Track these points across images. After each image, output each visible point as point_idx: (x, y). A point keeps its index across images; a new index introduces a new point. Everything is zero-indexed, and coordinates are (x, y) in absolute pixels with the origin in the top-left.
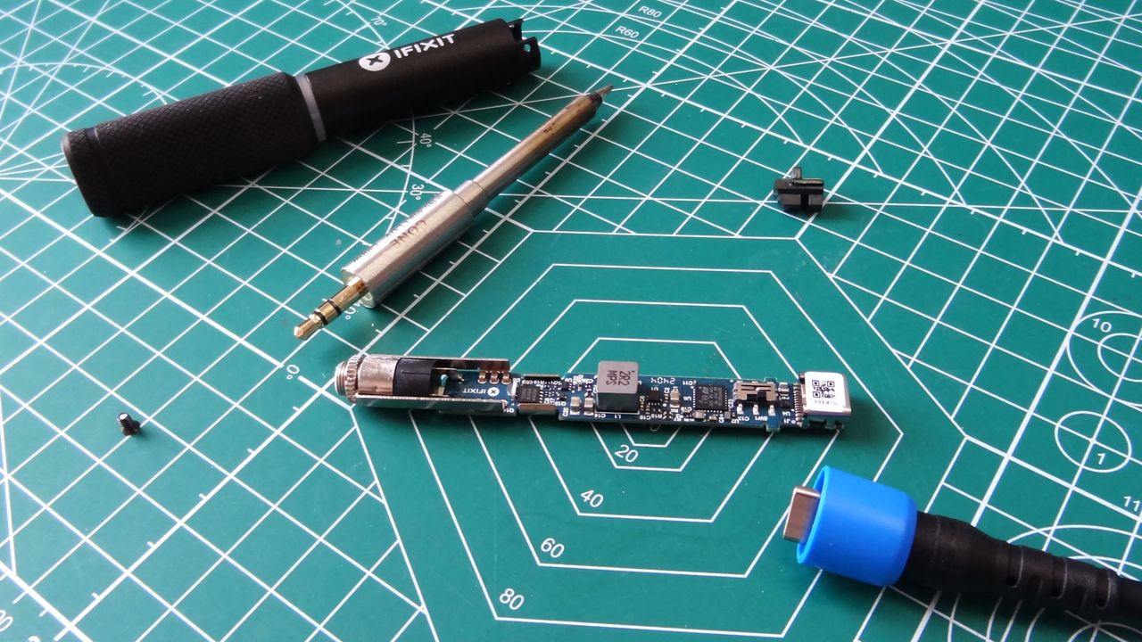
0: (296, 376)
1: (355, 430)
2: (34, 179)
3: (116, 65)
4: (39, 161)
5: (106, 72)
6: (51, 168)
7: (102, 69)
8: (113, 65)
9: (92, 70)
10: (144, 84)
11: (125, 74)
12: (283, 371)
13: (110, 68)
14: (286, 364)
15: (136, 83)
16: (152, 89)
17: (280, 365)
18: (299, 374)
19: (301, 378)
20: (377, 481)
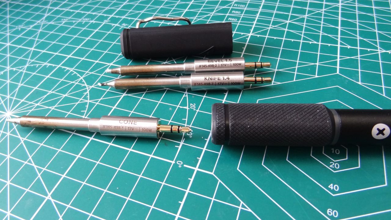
0: (182, 165)
1: (220, 182)
2: (32, 110)
3: (49, 62)
4: (32, 103)
5: (46, 66)
6: (38, 104)
7: (43, 65)
8: (47, 63)
9: (39, 66)
10: (63, 67)
11: (54, 65)
12: (175, 165)
13: (47, 64)
14: (176, 161)
15: (59, 67)
16: (68, 68)
17: (173, 162)
18: (183, 164)
19: (185, 166)
20: (242, 202)
